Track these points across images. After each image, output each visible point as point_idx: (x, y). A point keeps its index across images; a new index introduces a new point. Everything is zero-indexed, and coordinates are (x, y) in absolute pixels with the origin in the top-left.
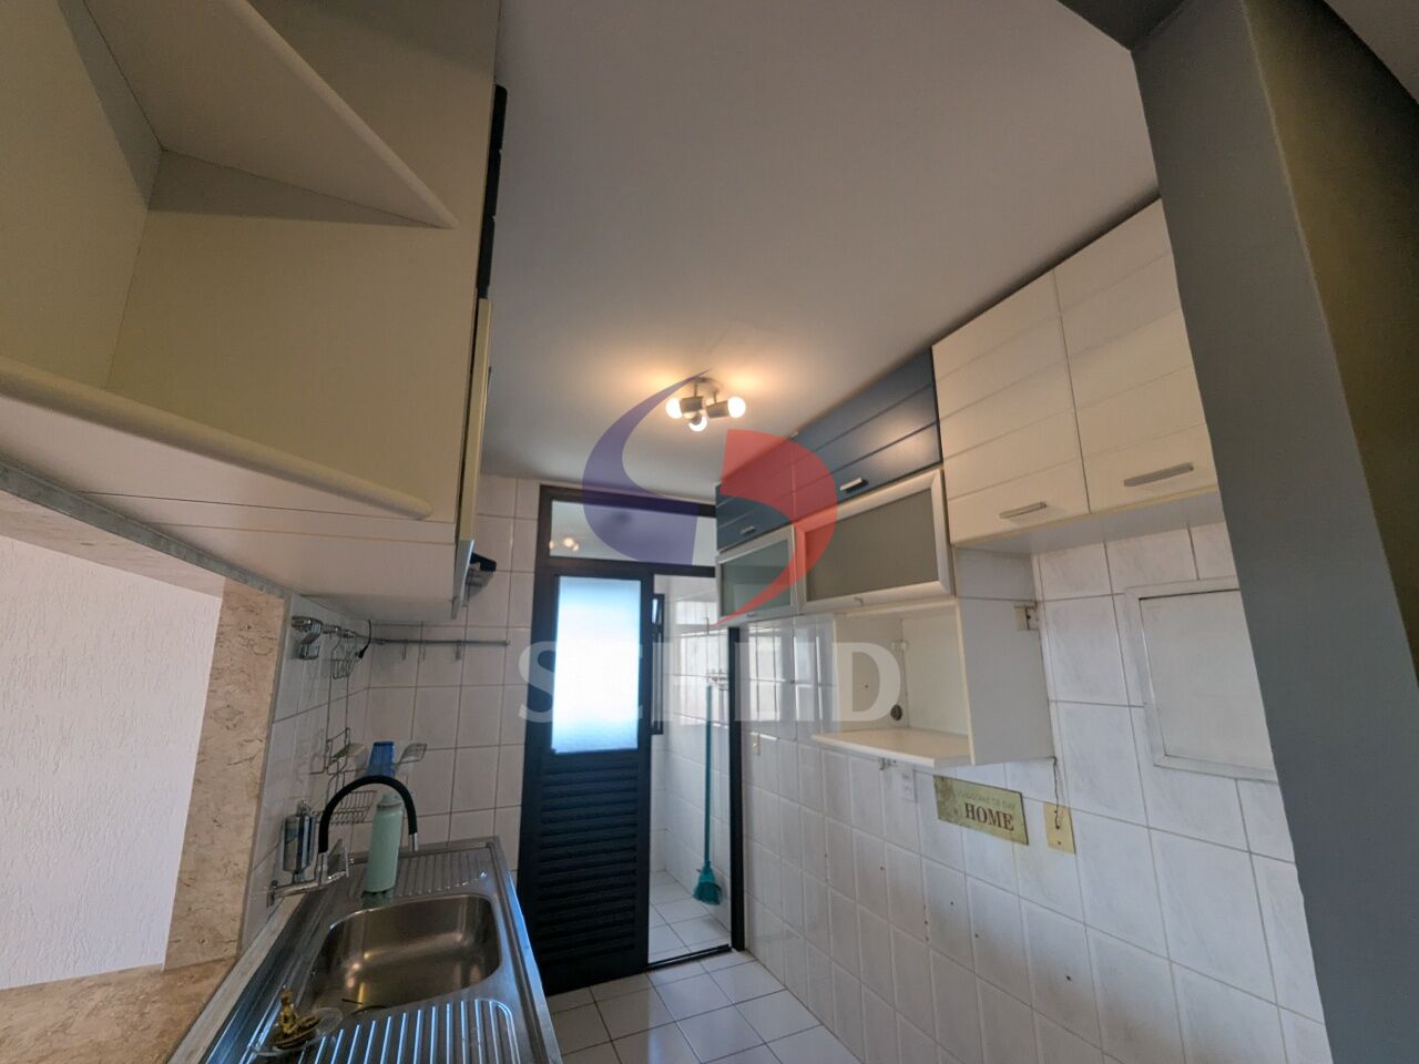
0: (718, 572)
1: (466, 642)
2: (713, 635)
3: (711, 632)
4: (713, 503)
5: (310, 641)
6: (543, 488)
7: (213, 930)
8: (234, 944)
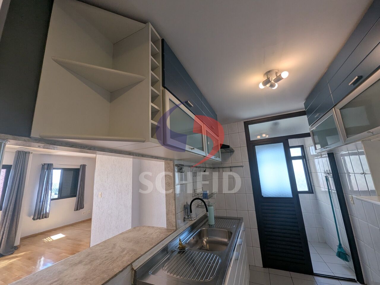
0: (311, 134)
1: (232, 167)
2: (324, 157)
3: (323, 156)
4: (305, 110)
5: (181, 169)
6: (245, 122)
7: (172, 224)
8: (175, 227)
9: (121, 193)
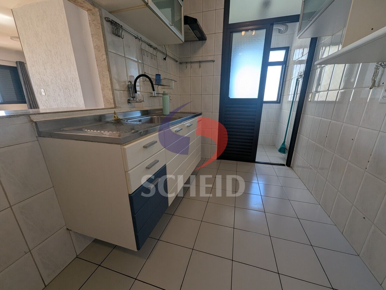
1: (202, 62)
7: (109, 100)
8: (113, 105)
9: (68, 89)
